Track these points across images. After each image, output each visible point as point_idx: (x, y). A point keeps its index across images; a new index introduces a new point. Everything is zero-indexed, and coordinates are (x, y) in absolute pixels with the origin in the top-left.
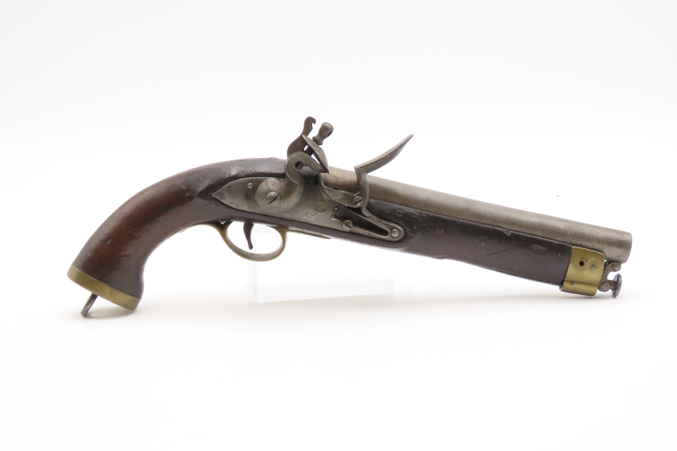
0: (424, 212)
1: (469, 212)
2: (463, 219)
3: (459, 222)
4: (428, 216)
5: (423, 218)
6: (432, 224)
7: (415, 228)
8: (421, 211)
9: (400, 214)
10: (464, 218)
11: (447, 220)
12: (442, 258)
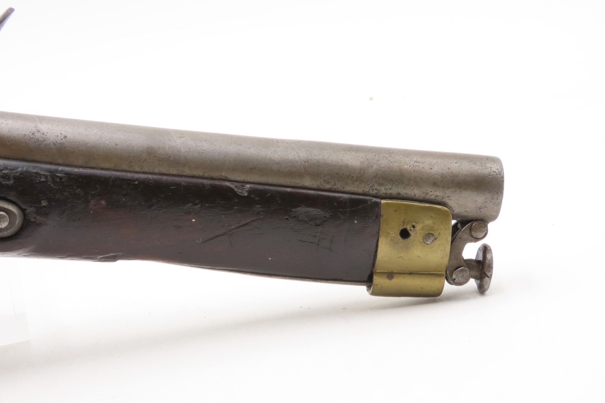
0: (60, 168)
1: (155, 156)
2: (144, 173)
3: (137, 180)
4: (68, 174)
5: (58, 180)
6: (78, 191)
7: (44, 203)
8: (53, 167)
9: (9, 179)
10: (146, 170)
11: (110, 178)
12: (114, 259)
